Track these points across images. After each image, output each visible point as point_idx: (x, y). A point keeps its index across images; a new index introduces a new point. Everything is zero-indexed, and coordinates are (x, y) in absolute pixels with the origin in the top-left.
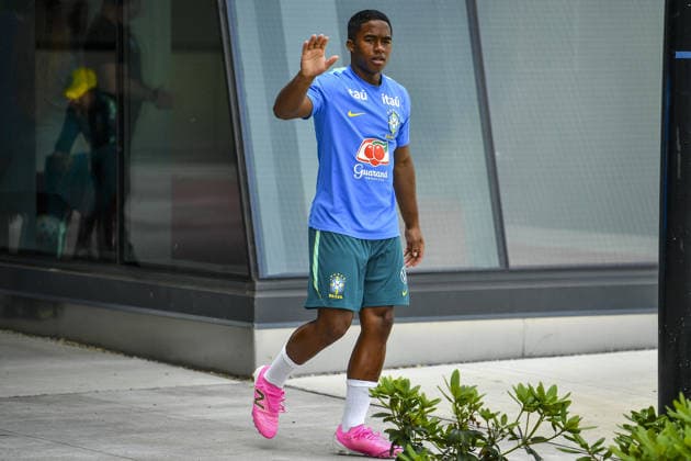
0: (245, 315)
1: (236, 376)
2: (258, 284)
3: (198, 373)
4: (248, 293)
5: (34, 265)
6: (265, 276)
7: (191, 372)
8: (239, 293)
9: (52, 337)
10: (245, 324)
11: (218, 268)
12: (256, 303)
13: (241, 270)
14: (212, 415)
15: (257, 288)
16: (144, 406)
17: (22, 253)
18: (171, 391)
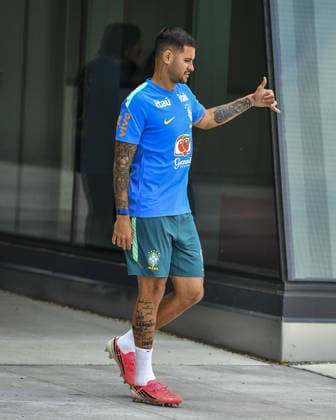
0: (275, 310)
1: (266, 360)
2: (286, 285)
3: (235, 355)
4: (279, 292)
5: (95, 257)
6: (293, 279)
7: (230, 354)
8: (271, 292)
9: (120, 319)
10: (274, 317)
11: (255, 270)
12: (284, 301)
13: (273, 274)
14: (244, 390)
15: (286, 288)
16: (190, 379)
17: (88, 247)
18: (213, 368)
